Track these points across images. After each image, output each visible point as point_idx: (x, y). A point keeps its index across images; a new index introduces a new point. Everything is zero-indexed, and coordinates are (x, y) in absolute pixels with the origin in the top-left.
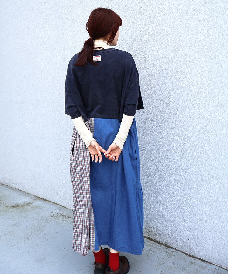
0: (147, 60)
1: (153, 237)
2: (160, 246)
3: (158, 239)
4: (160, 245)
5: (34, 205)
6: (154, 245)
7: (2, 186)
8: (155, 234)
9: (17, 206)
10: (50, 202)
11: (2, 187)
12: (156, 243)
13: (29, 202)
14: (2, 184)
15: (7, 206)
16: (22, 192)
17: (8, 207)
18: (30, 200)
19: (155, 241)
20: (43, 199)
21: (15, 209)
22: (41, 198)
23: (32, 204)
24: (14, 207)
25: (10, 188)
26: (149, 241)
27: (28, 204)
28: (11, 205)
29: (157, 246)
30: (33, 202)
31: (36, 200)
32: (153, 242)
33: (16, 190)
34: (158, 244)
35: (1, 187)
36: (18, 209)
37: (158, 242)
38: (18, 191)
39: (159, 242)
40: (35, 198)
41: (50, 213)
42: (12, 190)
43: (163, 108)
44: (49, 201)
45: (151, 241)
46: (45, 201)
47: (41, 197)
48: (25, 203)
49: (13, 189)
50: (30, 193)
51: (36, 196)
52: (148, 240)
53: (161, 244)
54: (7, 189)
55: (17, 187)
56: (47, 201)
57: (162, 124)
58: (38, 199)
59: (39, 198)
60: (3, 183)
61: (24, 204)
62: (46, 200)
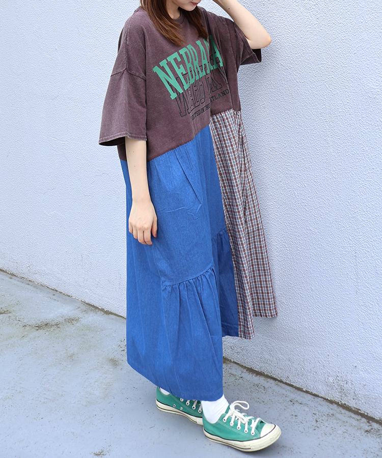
0: (332, 5)
1: (352, 404)
2: (368, 424)
3: (364, 409)
4: (368, 422)
5: (83, 322)
6: (354, 422)
7: (11, 278)
8: (356, 397)
9: (46, 325)
10: (118, 318)
11: (14, 281)
12: (359, 417)
13: (72, 317)
14: (13, 275)
15: (25, 326)
16: (54, 292)
17: (28, 328)
18: (73, 312)
19: (357, 412)
20: (102, 310)
21: (41, 331)
22: (97, 308)
23: (77, 320)
24: (39, 327)
25: (30, 283)
26: (344, 411)
27: (70, 320)
28: (33, 322)
29: (362, 425)
30: (80, 316)
31: (87, 313)
32: (353, 415)
33: (42, 287)
34: (364, 420)
35: (11, 280)
36: (47, 333)
37: (363, 415)
38: (48, 290)
39: (367, 416)
40: (84, 307)
41: (119, 343)
42: (34, 289)
43: (371, 111)
44: (115, 315)
45: (347, 412)
46: (105, 315)
47: (96, 305)
48: (64, 319)
49: (36, 287)
50: (73, 295)
51: (88, 304)
52: (341, 409)
53: (370, 419)
54: (23, 285)
55: (45, 283)
56: (111, 313)
57: (367, 148)
58: (91, 310)
59: (93, 306)
60: (15, 272)
61: (61, 320)
62: (108, 313)
